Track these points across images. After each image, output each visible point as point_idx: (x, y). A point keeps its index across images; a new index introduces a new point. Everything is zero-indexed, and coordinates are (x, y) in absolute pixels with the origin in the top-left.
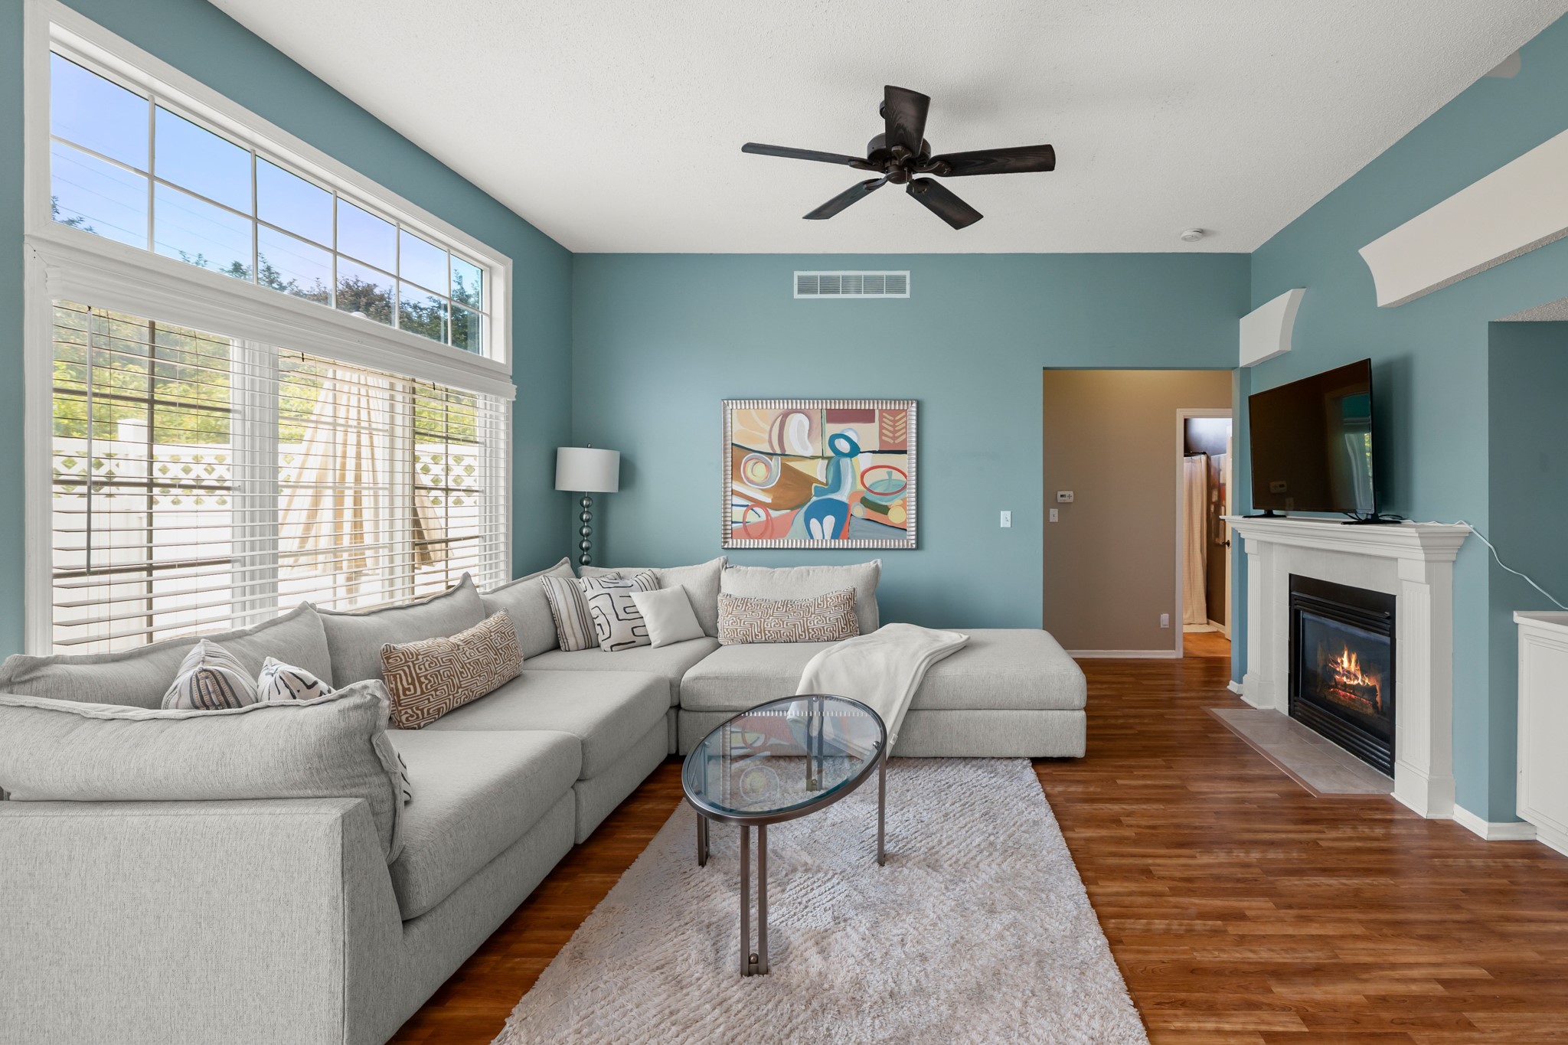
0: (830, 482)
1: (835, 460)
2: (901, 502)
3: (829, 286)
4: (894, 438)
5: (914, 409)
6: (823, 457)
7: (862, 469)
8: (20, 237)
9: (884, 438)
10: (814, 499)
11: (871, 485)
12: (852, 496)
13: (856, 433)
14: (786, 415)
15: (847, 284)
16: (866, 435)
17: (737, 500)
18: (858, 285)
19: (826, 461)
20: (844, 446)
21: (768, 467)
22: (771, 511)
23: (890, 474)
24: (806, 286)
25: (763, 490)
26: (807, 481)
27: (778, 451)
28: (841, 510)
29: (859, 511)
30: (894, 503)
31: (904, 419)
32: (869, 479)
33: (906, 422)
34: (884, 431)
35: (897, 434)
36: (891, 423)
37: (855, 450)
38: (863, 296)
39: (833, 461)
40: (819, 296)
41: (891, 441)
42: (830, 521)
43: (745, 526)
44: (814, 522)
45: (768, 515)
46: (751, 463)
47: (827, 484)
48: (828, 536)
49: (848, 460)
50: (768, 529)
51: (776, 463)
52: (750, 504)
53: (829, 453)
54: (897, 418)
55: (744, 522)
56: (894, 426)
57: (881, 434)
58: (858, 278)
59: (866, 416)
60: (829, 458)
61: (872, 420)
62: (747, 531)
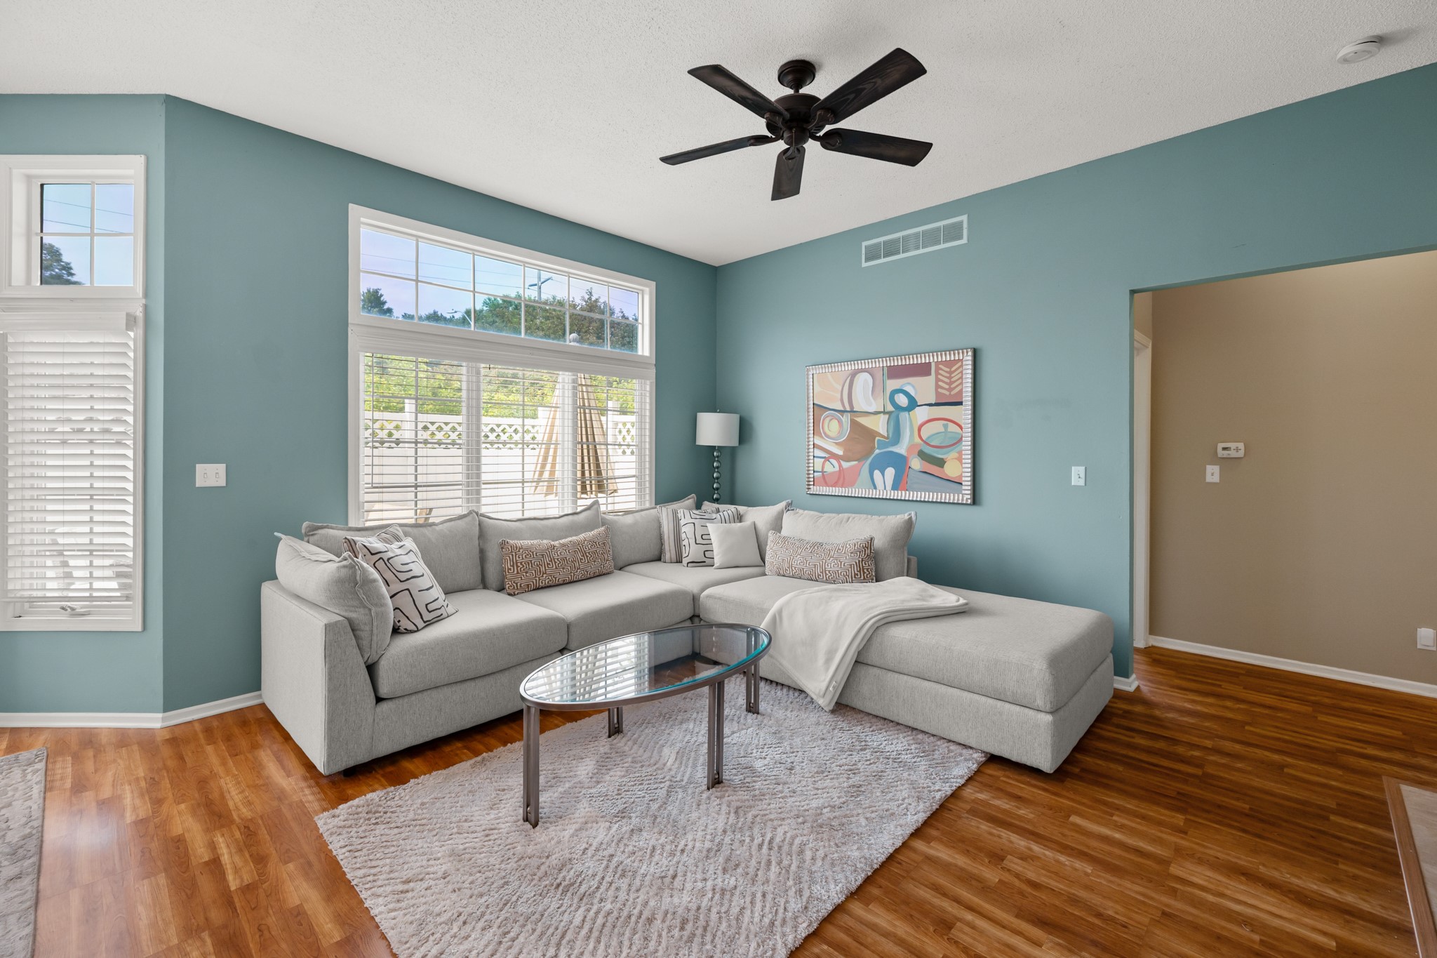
0: (890, 436)
1: (895, 414)
2: (956, 455)
3: (891, 249)
4: (950, 390)
5: (970, 358)
6: (884, 412)
7: (920, 422)
8: (346, 324)
9: (940, 390)
10: (877, 451)
11: (929, 438)
12: (910, 449)
13: (913, 387)
14: (854, 374)
15: (906, 244)
16: (923, 388)
17: (818, 453)
18: (913, 242)
19: (887, 416)
20: (902, 400)
21: (840, 422)
22: (842, 462)
23: (946, 427)
24: (872, 254)
25: (836, 443)
26: (870, 434)
27: (848, 409)
28: (900, 463)
29: (916, 464)
30: (950, 456)
31: (960, 370)
32: (926, 433)
33: (962, 372)
34: (940, 383)
35: (953, 386)
36: (948, 375)
37: (913, 404)
38: (921, 251)
39: (893, 415)
40: (882, 260)
41: (947, 393)
42: (890, 472)
43: (823, 475)
44: (877, 473)
45: (840, 466)
46: (828, 419)
47: (887, 438)
48: (889, 486)
49: (906, 414)
50: (841, 479)
51: (846, 419)
52: (827, 456)
53: (890, 408)
54: (953, 369)
55: (823, 472)
56: (950, 378)
57: (937, 387)
58: (917, 235)
59: (923, 370)
60: (890, 413)
61: (928, 374)
62: (825, 479)
